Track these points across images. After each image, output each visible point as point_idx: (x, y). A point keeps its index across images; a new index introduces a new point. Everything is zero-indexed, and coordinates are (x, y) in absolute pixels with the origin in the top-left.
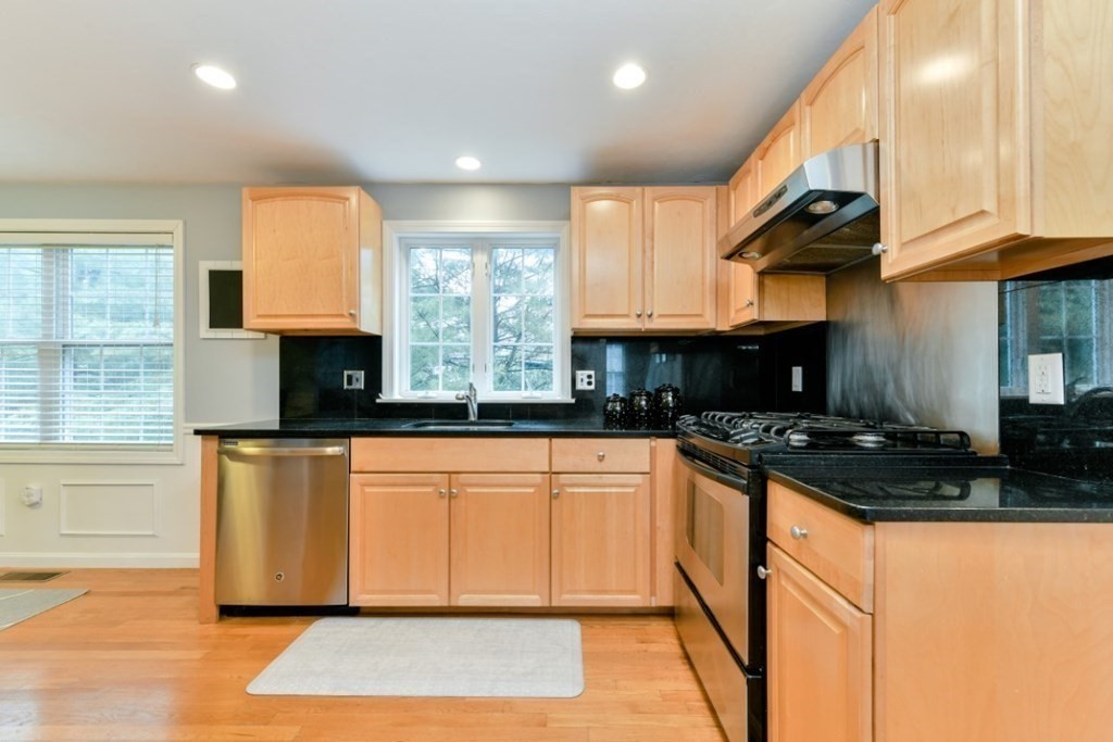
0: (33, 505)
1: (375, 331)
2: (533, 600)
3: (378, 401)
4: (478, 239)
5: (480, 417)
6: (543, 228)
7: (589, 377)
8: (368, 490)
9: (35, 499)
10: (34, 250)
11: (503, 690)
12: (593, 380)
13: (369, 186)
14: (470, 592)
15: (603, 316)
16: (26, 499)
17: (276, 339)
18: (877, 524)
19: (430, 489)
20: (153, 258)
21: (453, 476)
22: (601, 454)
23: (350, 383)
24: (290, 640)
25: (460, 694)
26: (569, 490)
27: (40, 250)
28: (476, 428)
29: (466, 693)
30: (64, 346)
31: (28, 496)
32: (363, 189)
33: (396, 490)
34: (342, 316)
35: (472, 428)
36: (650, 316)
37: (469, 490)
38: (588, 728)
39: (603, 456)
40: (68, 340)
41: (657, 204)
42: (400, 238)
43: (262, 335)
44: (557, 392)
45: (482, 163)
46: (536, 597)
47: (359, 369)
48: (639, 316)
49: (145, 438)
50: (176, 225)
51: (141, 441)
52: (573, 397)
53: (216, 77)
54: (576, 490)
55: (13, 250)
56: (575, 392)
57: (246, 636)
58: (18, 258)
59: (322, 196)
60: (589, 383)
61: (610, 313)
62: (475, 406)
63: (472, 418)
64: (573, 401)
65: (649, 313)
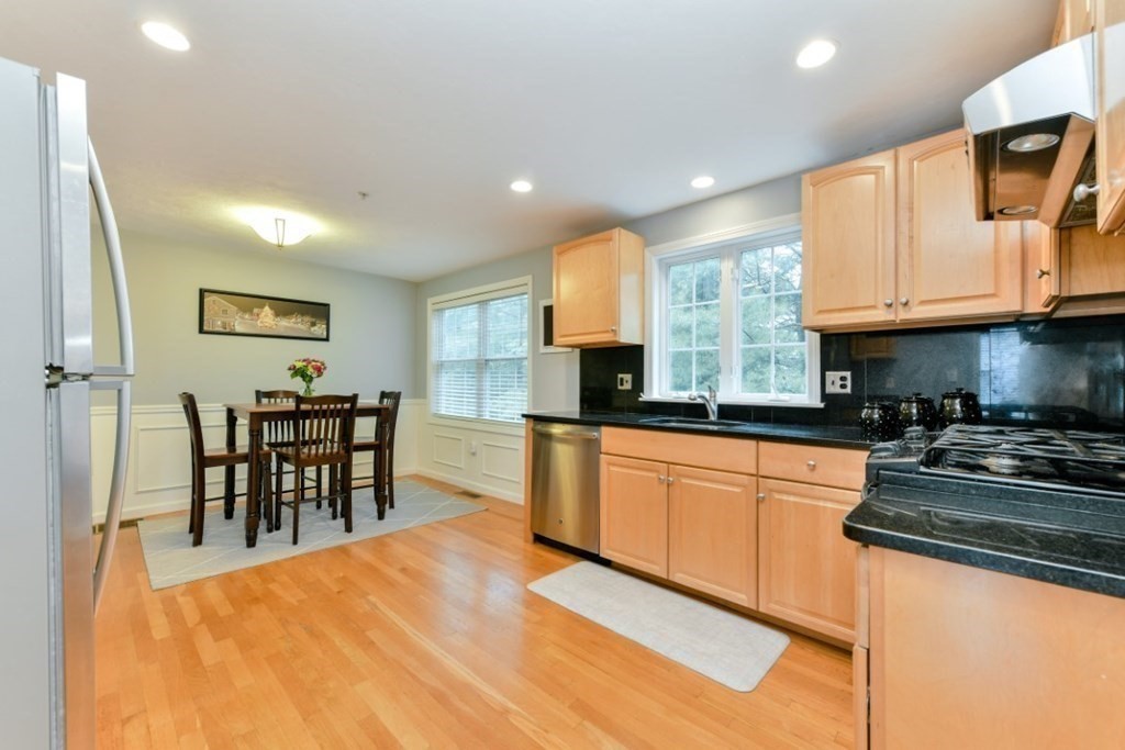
0: (474, 455)
1: (636, 341)
2: (742, 599)
3: (640, 399)
4: (723, 247)
5: (719, 418)
6: (787, 222)
7: (843, 379)
8: (612, 468)
9: (473, 451)
11: (677, 656)
12: (849, 383)
13: (631, 223)
14: (684, 573)
15: (840, 310)
17: (578, 351)
18: (871, 547)
19: (654, 475)
20: (518, 302)
21: (671, 466)
22: (812, 463)
23: (622, 384)
24: (563, 567)
25: (645, 644)
26: (777, 496)
27: (476, 306)
28: (716, 428)
29: (650, 646)
30: (486, 361)
31: (472, 448)
32: (623, 228)
33: (630, 471)
34: (607, 332)
35: (711, 427)
36: (906, 304)
37: (683, 480)
38: (734, 719)
39: (814, 466)
40: (487, 358)
41: (915, 163)
42: (660, 260)
43: (569, 350)
44: (806, 395)
45: (715, 178)
46: (744, 597)
47: (627, 373)
48: (890, 306)
50: (528, 279)
52: (822, 401)
53: (522, 187)
54: (785, 497)
56: (825, 396)
57: (541, 556)
59: (597, 241)
60: (843, 386)
61: (850, 306)
62: (715, 408)
63: (713, 418)
64: (822, 405)
65: (904, 300)
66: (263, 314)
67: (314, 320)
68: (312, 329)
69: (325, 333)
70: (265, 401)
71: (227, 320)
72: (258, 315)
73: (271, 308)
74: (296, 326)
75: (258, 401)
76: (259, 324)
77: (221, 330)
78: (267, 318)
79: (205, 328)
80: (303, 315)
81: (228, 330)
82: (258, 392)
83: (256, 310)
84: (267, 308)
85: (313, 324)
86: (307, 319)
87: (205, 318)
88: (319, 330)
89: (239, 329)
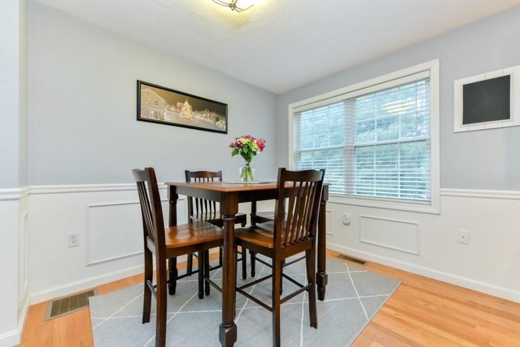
0: (348, 224)
9: (348, 221)
10: (341, 103)
16: (344, 220)
27: (343, 103)
30: (355, 147)
31: (346, 219)
40: (355, 144)
49: (401, 196)
50: (433, 64)
51: (399, 197)
55: (330, 106)
58: (332, 109)
66: (184, 108)
67: (218, 116)
68: (217, 123)
69: (225, 127)
70: (192, 180)
71: (159, 110)
72: (180, 108)
73: (190, 103)
74: (206, 119)
75: (188, 180)
76: (182, 117)
77: (154, 118)
78: (186, 112)
79: (142, 116)
80: (211, 111)
81: (159, 119)
82: (187, 172)
83: (179, 104)
84: (186, 103)
85: (217, 120)
86: (214, 115)
87: (142, 107)
88: (220, 125)
89: (167, 119)
